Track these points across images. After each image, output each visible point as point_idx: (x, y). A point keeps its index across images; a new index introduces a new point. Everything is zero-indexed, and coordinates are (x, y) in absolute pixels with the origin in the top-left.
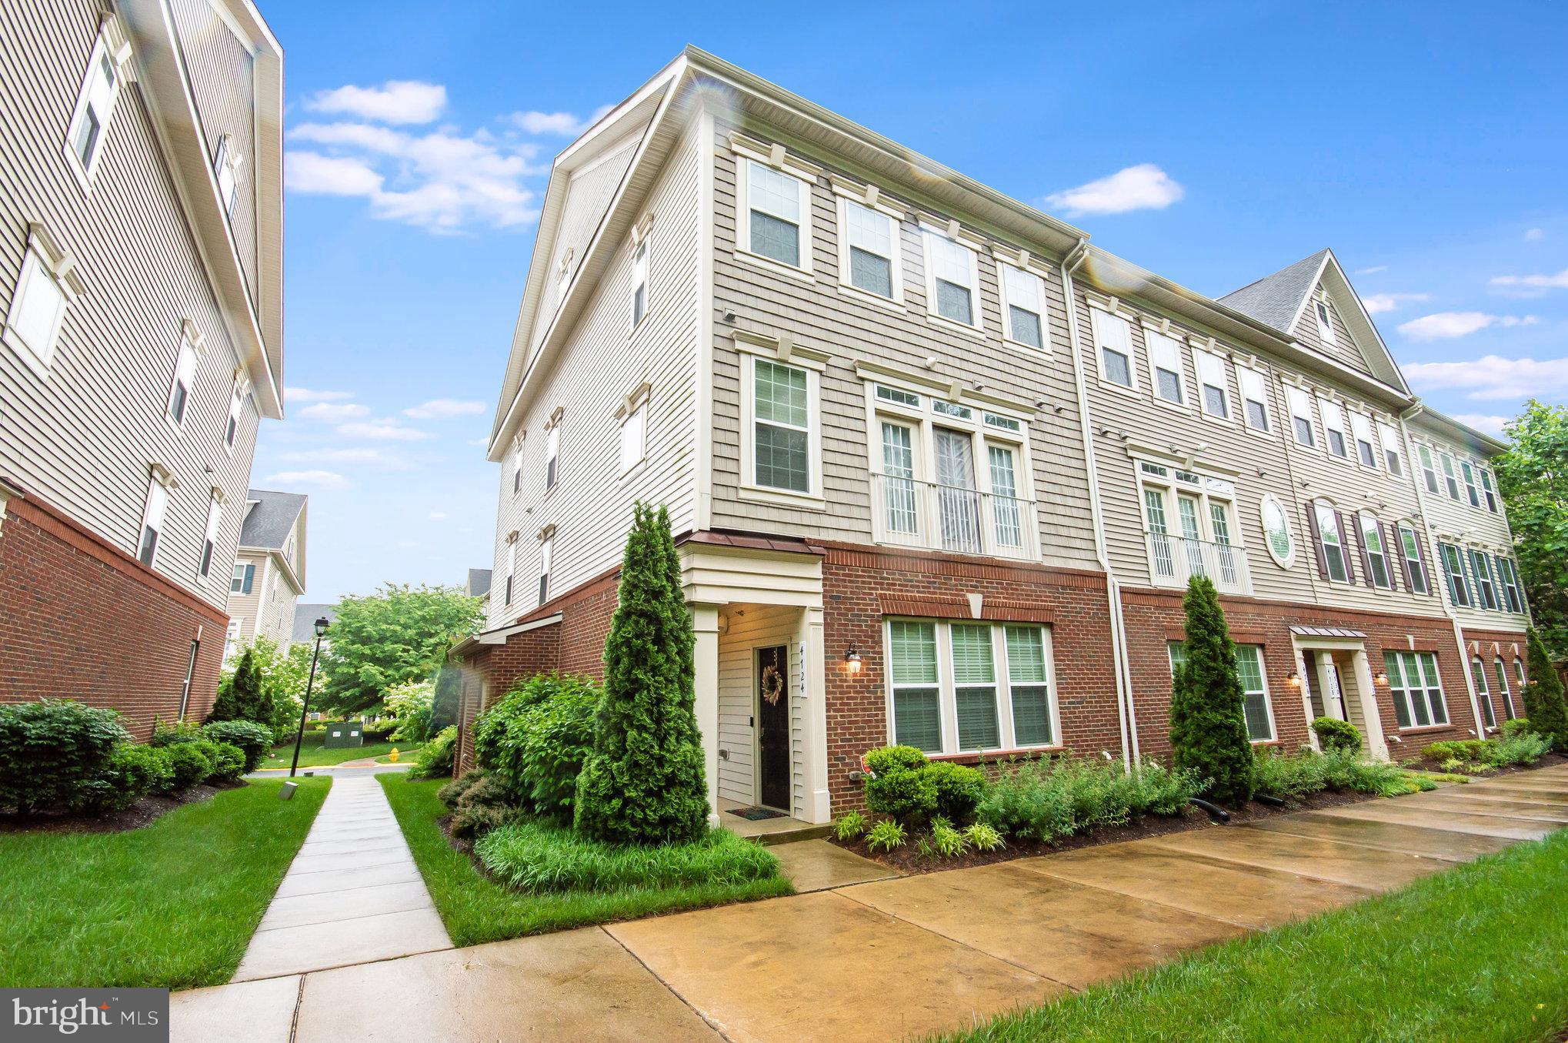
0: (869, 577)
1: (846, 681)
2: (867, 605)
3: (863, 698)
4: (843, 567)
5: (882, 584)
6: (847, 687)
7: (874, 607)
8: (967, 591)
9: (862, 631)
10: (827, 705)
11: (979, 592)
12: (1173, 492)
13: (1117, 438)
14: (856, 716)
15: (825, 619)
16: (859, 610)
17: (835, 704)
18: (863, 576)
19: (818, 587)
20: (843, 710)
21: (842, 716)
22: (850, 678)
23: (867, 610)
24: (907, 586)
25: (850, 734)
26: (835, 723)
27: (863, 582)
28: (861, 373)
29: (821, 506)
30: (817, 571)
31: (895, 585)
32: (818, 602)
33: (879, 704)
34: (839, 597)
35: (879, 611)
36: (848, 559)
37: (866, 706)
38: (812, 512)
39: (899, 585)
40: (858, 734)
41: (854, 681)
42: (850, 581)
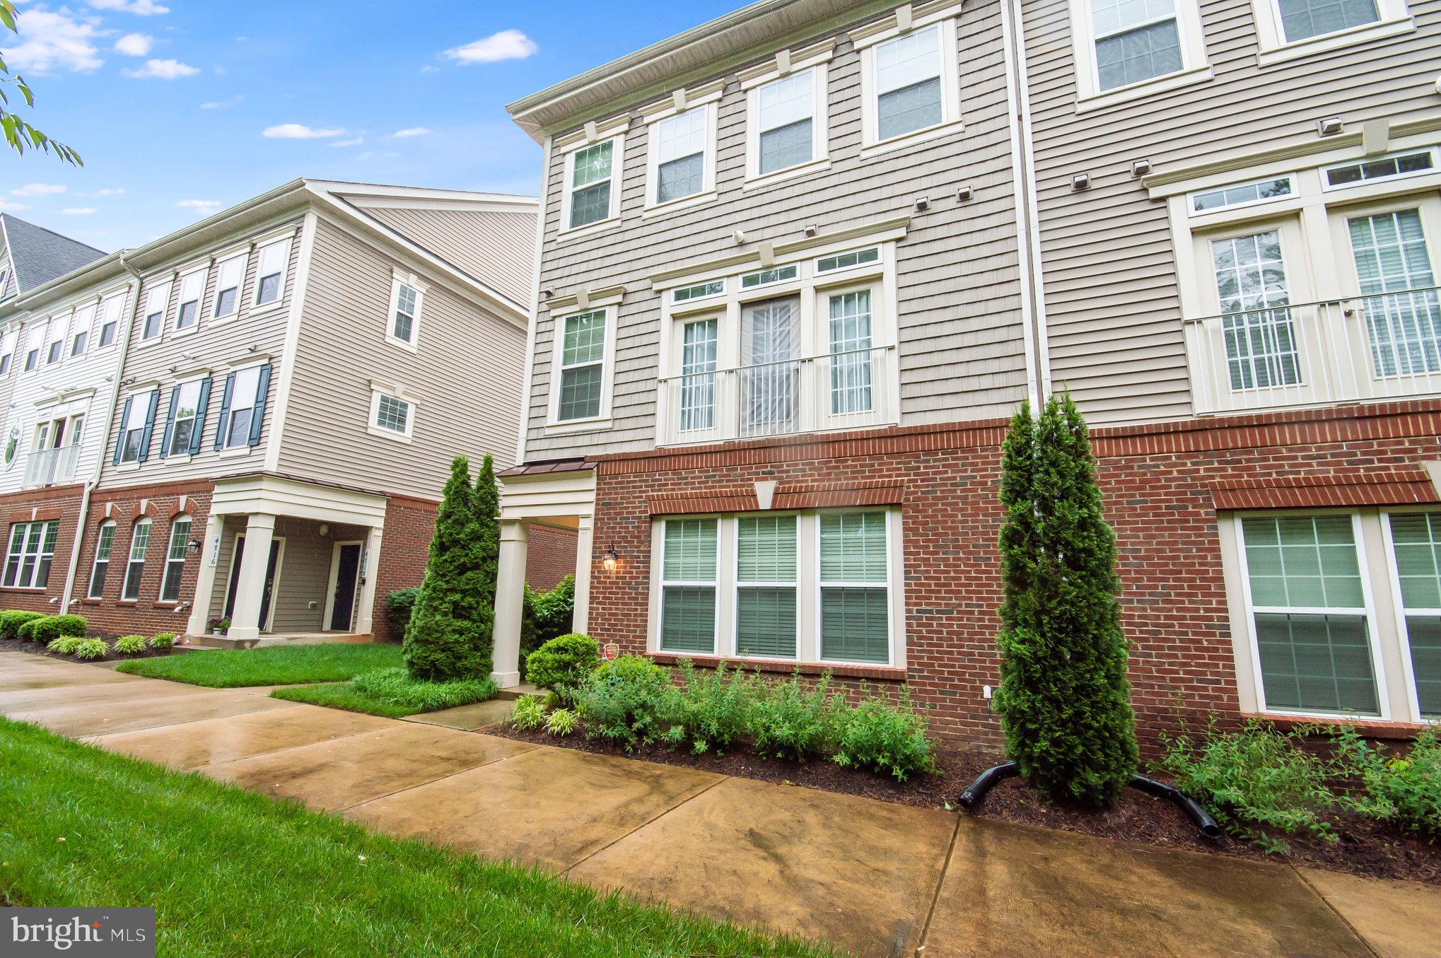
0: (640, 481)
1: (609, 578)
2: (636, 507)
3: (624, 593)
4: (616, 476)
5: (654, 486)
6: (610, 583)
7: (641, 509)
8: (757, 480)
9: (628, 532)
10: (591, 598)
11: (774, 479)
12: (1315, 216)
13: (1128, 178)
14: (616, 609)
15: (596, 524)
16: (627, 513)
17: (598, 598)
18: (635, 481)
19: (592, 497)
20: (605, 604)
21: (603, 609)
22: (613, 575)
23: (635, 513)
24: (680, 484)
25: (609, 625)
26: (597, 614)
27: (634, 487)
28: (657, 287)
29: (609, 425)
30: (592, 484)
31: (667, 485)
32: (590, 510)
33: (643, 600)
34: (610, 504)
35: (647, 512)
36: (622, 468)
37: (627, 601)
38: (601, 432)
39: (672, 484)
40: (616, 625)
41: (617, 578)
42: (621, 488)
